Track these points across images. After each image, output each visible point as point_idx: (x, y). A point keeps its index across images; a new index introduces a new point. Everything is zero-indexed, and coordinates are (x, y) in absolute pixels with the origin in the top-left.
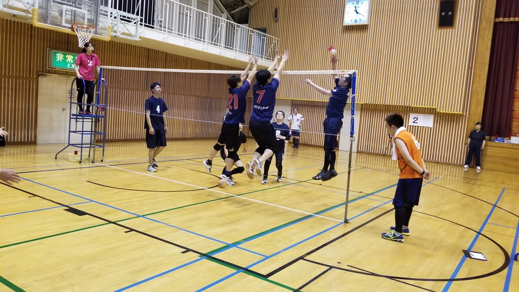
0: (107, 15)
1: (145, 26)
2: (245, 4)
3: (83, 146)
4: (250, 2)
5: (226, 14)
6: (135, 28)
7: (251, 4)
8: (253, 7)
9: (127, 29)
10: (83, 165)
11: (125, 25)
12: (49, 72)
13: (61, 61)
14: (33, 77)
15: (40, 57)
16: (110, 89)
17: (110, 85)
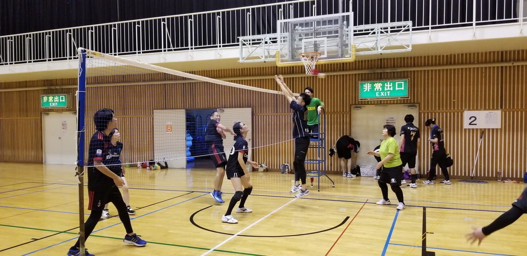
12: (362, 104)
13: (369, 90)
14: (346, 111)
15: (352, 90)
16: (439, 113)
17: (439, 109)
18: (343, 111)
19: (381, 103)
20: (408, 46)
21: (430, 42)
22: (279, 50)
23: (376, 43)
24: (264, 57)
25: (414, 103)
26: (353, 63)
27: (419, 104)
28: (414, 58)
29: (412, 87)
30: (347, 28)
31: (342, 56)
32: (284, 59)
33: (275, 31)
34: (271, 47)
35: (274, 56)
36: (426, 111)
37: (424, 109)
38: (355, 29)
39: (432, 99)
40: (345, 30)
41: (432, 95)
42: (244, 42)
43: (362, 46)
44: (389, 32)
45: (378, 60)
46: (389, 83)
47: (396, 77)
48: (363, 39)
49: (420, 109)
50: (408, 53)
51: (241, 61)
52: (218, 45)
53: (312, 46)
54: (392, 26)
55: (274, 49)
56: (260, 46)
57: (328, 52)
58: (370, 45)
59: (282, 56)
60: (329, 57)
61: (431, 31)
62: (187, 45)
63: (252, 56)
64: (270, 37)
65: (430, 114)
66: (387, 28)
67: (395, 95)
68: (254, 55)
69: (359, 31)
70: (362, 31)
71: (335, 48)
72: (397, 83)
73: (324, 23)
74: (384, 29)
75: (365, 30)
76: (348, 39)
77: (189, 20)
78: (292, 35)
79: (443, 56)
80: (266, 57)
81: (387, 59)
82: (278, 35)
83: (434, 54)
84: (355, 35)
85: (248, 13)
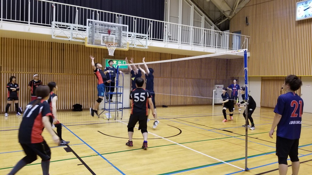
0: (126, 36)
1: (152, 39)
2: (226, 18)
3: (110, 110)
4: (229, 16)
5: (214, 26)
6: (145, 41)
7: (231, 17)
8: (232, 19)
9: (140, 43)
10: (110, 121)
11: (139, 40)
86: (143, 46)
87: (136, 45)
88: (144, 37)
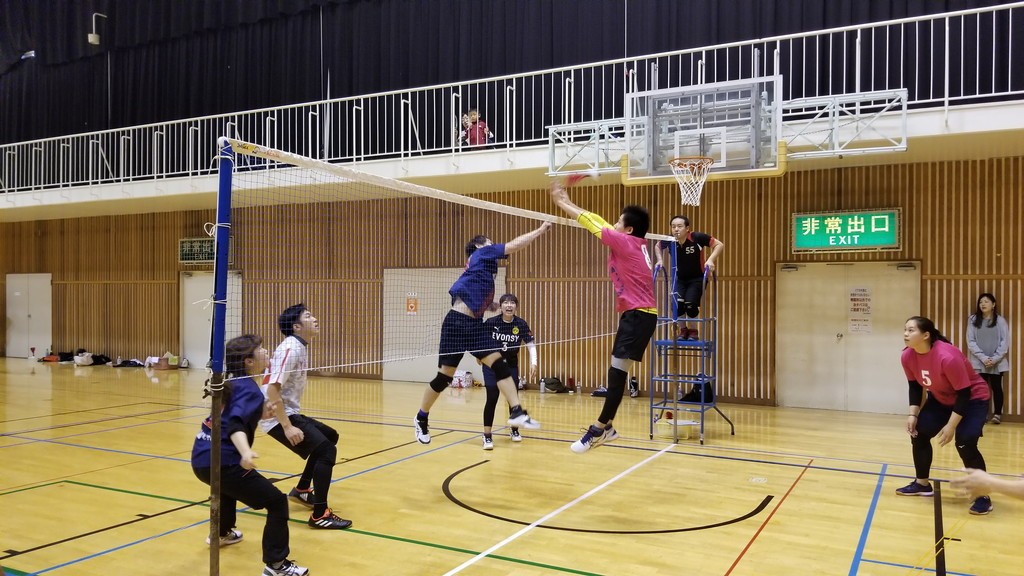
11: (866, 121)
12: (799, 261)
13: (813, 233)
14: (766, 274)
15: (779, 232)
16: (965, 282)
17: (965, 272)
18: (759, 274)
19: (839, 259)
20: (899, 141)
21: (946, 133)
22: (627, 152)
23: (831, 136)
24: (596, 165)
25: (910, 259)
26: (779, 178)
27: (921, 260)
28: (911, 166)
29: (907, 227)
30: (769, 104)
31: (758, 164)
32: (637, 168)
33: (620, 113)
34: (611, 146)
35: (617, 164)
36: (937, 276)
37: (933, 273)
38: (786, 107)
39: (949, 252)
40: (764, 110)
41: (949, 244)
42: (559, 137)
43: (799, 141)
44: (858, 112)
45: (833, 170)
46: (856, 217)
47: (871, 204)
48: (803, 127)
49: (923, 272)
50: (898, 154)
51: (551, 173)
52: (508, 143)
53: (697, 143)
54: (864, 100)
55: (618, 149)
56: (589, 144)
57: (728, 155)
58: (818, 138)
59: (634, 163)
60: (729, 167)
61: (949, 110)
62: (448, 143)
63: (573, 163)
64: (610, 126)
65: (945, 282)
66: (853, 105)
67: (870, 242)
68: (577, 161)
69: (793, 111)
70: (801, 110)
71: (742, 146)
72: (873, 218)
73: (721, 96)
74: (848, 105)
75: (807, 110)
76: (770, 127)
77: (453, 96)
78: (654, 123)
79: (974, 162)
80: (601, 165)
81: (853, 168)
82: (626, 121)
83: (954, 159)
84: (785, 119)
85: (567, 79)
86: (886, 143)
87: (840, 146)
88: (883, 102)
